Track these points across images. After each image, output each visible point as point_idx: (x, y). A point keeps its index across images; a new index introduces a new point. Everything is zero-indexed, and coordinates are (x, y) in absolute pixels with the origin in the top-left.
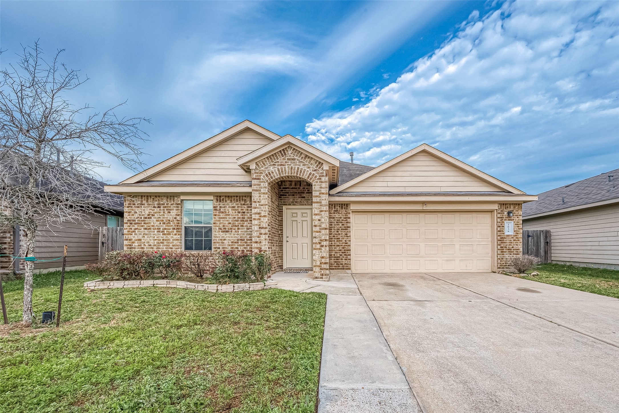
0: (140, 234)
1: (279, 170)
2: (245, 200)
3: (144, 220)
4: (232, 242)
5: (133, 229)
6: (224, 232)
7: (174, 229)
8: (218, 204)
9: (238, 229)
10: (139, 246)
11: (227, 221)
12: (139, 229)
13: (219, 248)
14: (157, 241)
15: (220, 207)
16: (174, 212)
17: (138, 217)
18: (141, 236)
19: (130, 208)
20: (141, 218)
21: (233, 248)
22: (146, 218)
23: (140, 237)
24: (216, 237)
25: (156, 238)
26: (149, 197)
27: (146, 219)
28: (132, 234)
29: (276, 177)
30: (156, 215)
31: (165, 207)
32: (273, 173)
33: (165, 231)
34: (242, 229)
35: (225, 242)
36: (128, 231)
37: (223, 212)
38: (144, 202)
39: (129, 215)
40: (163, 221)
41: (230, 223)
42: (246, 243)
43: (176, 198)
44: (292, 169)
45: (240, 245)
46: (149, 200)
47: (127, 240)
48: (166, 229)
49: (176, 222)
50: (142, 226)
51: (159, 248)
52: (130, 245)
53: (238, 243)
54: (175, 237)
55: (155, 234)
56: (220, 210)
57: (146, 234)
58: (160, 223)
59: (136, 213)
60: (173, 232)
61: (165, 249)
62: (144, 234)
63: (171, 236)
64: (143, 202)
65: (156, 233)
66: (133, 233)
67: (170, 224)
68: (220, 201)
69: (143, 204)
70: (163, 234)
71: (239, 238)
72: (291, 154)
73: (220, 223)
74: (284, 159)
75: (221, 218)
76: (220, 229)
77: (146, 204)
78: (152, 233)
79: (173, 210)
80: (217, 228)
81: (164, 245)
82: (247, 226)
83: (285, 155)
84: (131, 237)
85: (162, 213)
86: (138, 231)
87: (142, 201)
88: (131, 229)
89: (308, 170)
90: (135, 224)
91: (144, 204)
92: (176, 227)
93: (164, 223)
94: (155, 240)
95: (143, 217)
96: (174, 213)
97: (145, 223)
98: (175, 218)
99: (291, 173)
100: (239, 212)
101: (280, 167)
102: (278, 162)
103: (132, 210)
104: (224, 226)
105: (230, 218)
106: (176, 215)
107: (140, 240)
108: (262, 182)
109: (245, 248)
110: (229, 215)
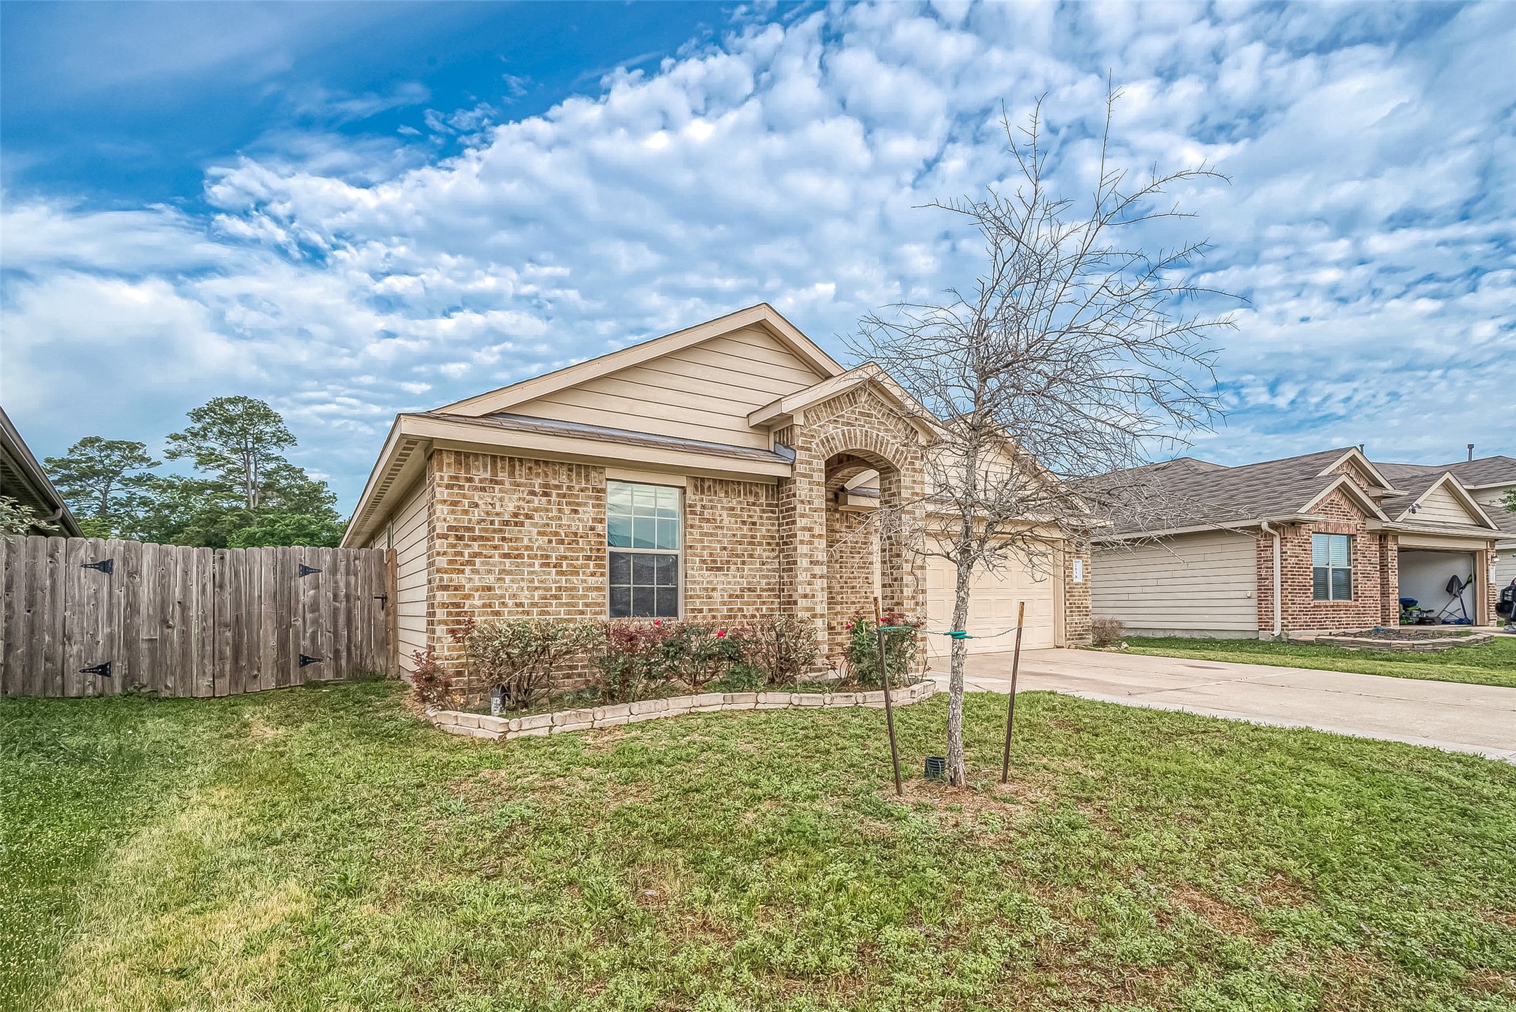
0: (489, 572)
1: (844, 435)
2: (757, 495)
3: (501, 530)
4: (731, 596)
5: (466, 555)
6: (711, 569)
7: (589, 558)
8: (697, 497)
9: (743, 563)
10: (484, 606)
11: (719, 542)
12: (486, 557)
13: (701, 611)
14: (541, 592)
15: (703, 507)
16: (588, 513)
17: (483, 521)
18: (492, 577)
19: (456, 490)
20: (492, 523)
21: (731, 610)
22: (507, 523)
23: (490, 579)
24: (695, 582)
25: (536, 584)
26: (517, 464)
27: (507, 525)
28: (463, 572)
29: (840, 450)
30: (536, 515)
31: (564, 496)
32: (833, 439)
33: (564, 563)
34: (752, 563)
35: (714, 594)
36: (451, 562)
37: (708, 521)
38: (503, 476)
39: (453, 512)
40: (556, 534)
41: (725, 548)
42: (759, 596)
43: (593, 474)
44: (866, 436)
45: (748, 604)
46: (517, 473)
47: (446, 588)
48: (566, 558)
49: (593, 539)
50: (495, 548)
51: (548, 613)
52: (457, 605)
53: (742, 597)
54: (592, 581)
55: (532, 572)
56: (702, 513)
57: (509, 573)
58: (550, 541)
59: (477, 505)
60: (587, 566)
61: (565, 614)
62: (502, 571)
63: (581, 577)
64: (500, 474)
65: (537, 568)
66: (468, 569)
67: (578, 544)
68: (703, 492)
69: (497, 483)
70: (557, 573)
71: (745, 586)
72: (865, 402)
73: (703, 548)
74: (853, 412)
75: (706, 534)
76: (704, 562)
77: (507, 481)
78: (526, 569)
79: (585, 504)
80: (698, 559)
81: (562, 605)
82: (760, 556)
83: (855, 402)
84: (457, 579)
85: (555, 513)
86: (482, 563)
87: (495, 473)
88: (461, 554)
89: (894, 441)
90: (474, 539)
91: (502, 483)
92: (594, 554)
93: (562, 542)
94: (536, 588)
95: (497, 519)
96: (587, 515)
97: (504, 539)
98: (592, 529)
99: (866, 446)
100: (744, 523)
101: (845, 428)
102: (842, 416)
103: (464, 496)
104: (711, 554)
105: (724, 536)
106: (594, 520)
107: (489, 589)
108: (814, 457)
109: (757, 610)
110: (722, 528)
